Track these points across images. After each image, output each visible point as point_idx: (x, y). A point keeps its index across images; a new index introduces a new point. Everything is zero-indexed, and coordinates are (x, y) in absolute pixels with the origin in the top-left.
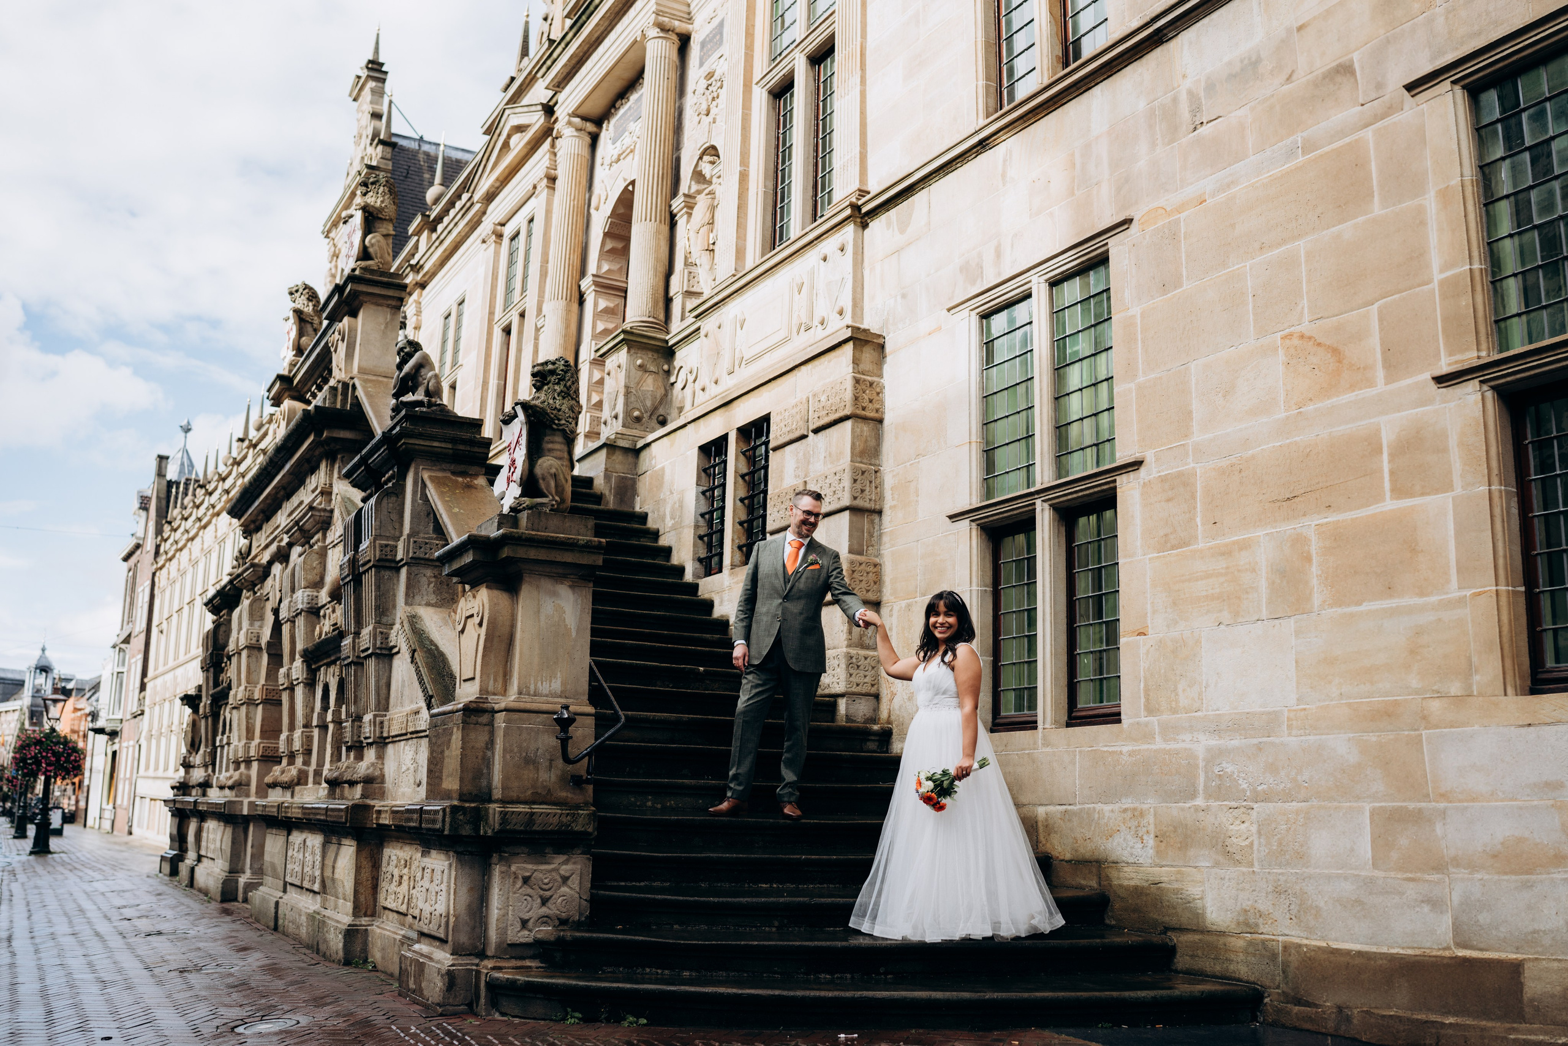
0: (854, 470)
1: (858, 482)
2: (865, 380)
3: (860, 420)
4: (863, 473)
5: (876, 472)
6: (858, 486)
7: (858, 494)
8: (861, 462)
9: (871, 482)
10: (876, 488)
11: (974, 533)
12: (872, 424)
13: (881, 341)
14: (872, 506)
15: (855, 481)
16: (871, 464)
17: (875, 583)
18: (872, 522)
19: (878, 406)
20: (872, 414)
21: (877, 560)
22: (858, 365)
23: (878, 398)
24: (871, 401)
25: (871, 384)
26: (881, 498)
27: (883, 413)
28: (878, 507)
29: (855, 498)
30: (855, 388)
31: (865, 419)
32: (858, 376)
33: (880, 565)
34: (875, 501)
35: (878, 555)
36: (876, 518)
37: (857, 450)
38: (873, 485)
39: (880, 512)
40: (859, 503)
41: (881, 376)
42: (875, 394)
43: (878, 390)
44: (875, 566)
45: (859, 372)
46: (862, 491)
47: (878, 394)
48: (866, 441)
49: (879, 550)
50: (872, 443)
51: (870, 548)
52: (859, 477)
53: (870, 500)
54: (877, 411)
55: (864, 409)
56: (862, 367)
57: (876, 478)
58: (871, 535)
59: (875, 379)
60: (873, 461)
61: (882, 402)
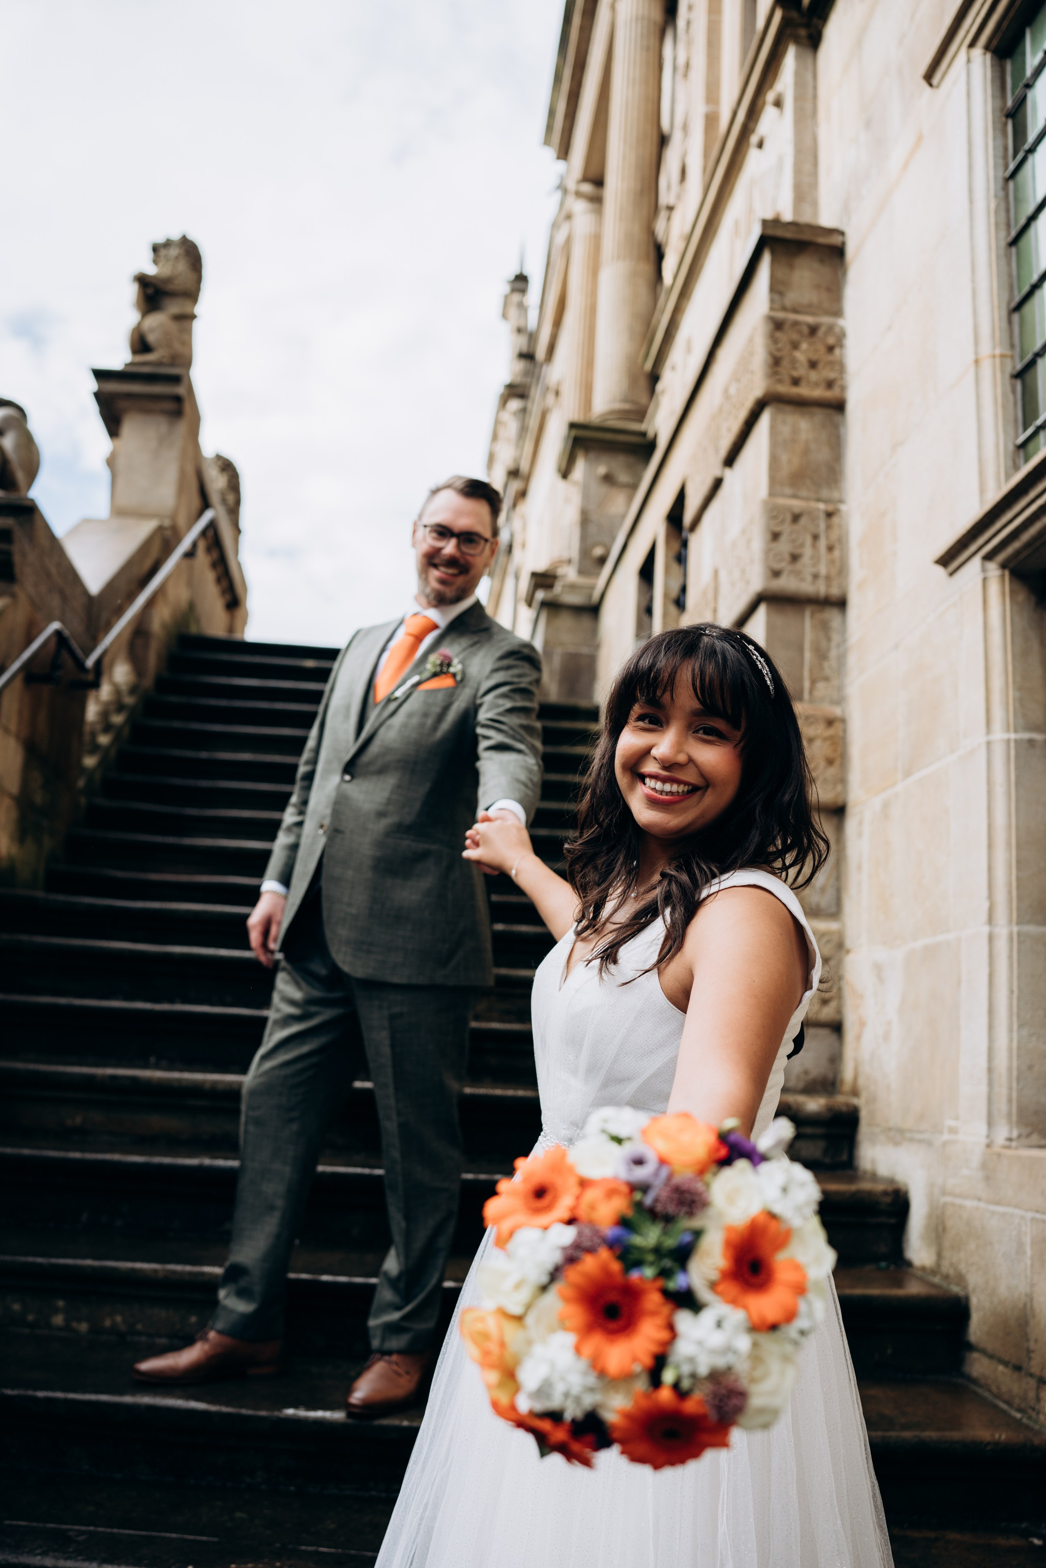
0: (773, 513)
1: (784, 538)
2: (796, 323)
3: (788, 408)
4: (796, 518)
5: (829, 515)
6: (784, 546)
7: (782, 565)
8: (795, 496)
9: (816, 537)
10: (830, 549)
11: (994, 588)
12: (819, 415)
13: (835, 240)
14: (821, 589)
15: (776, 536)
16: (819, 500)
17: (830, 762)
18: (825, 627)
19: (832, 375)
20: (818, 393)
21: (837, 711)
22: (781, 294)
23: (830, 358)
24: (813, 365)
25: (813, 330)
26: (842, 570)
27: (843, 388)
28: (835, 591)
29: (776, 574)
30: (773, 339)
31: (801, 404)
32: (780, 315)
33: (843, 721)
34: (828, 578)
35: (840, 700)
36: (833, 615)
37: (785, 471)
38: (822, 543)
39: (841, 604)
40: (788, 584)
41: (838, 312)
42: (822, 349)
43: (831, 341)
44: (830, 722)
45: (784, 309)
46: (795, 558)
47: (831, 349)
48: (806, 452)
49: (840, 688)
50: (823, 454)
51: (821, 685)
52: (786, 528)
53: (816, 576)
54: (830, 384)
55: (796, 382)
56: (792, 297)
57: (829, 527)
58: (821, 655)
59: (825, 320)
60: (825, 493)
61: (841, 367)
